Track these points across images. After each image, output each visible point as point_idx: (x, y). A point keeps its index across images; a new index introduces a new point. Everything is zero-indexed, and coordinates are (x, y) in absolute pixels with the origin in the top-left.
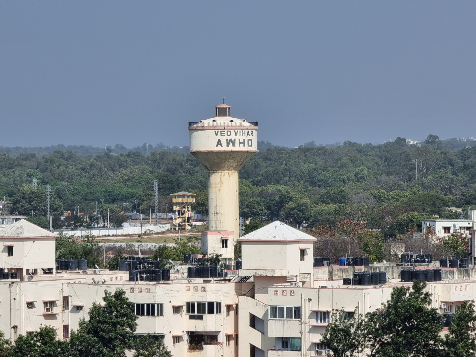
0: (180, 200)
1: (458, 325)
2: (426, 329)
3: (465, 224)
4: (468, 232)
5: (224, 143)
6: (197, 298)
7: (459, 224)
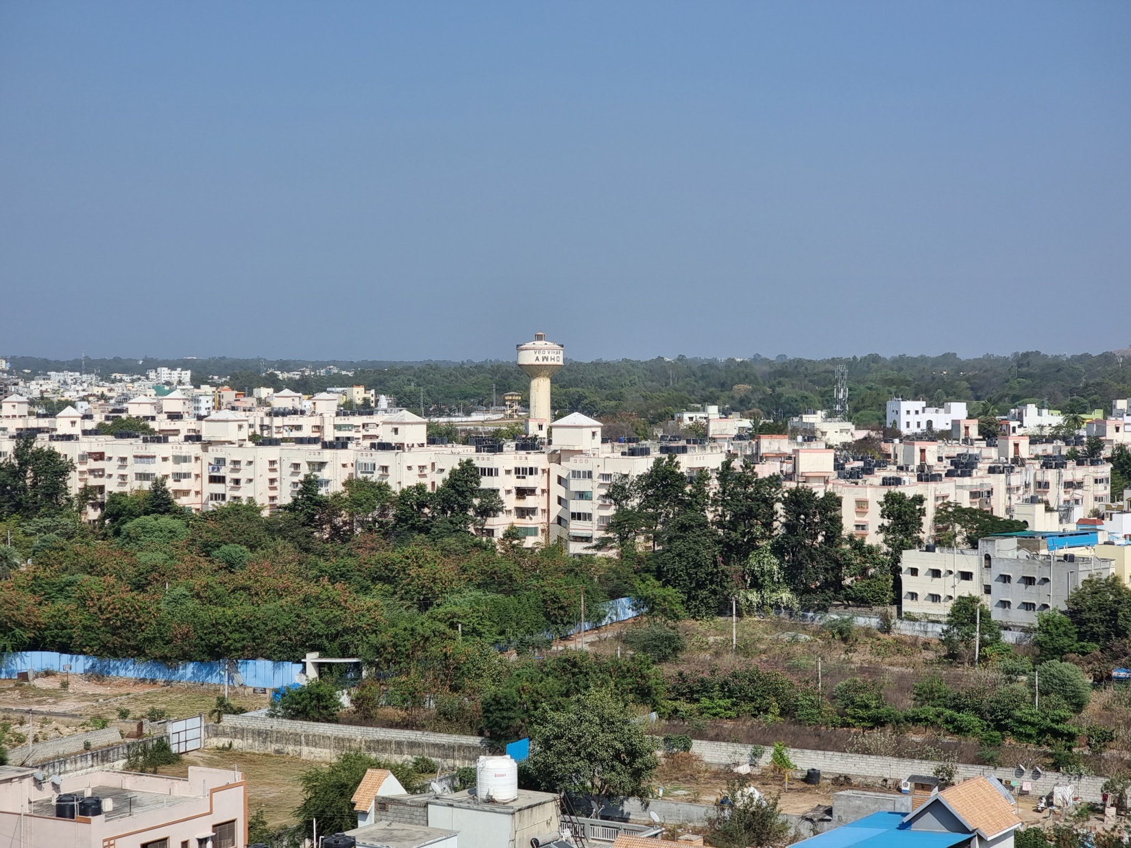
0: (510, 398)
1: (698, 483)
2: (677, 486)
3: (703, 415)
4: (705, 421)
5: (541, 359)
6: (521, 465)
7: (699, 415)
